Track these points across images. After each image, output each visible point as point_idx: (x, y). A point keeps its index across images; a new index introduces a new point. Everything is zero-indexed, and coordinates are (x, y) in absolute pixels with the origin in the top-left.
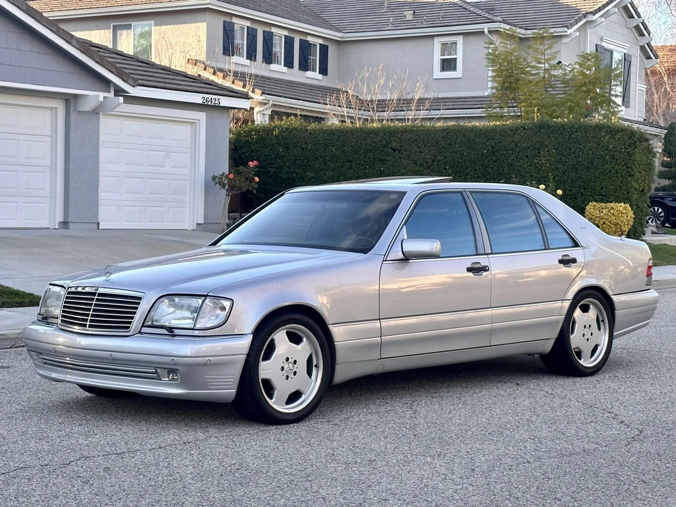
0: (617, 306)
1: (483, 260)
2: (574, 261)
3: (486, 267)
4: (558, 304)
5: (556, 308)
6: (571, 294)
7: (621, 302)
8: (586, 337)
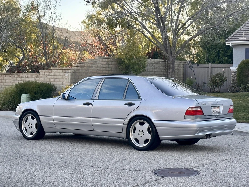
0: (156, 125)
1: (91, 102)
2: (134, 104)
3: (90, 104)
4: (123, 120)
5: (122, 122)
6: (129, 117)
7: (157, 123)
8: (140, 135)
